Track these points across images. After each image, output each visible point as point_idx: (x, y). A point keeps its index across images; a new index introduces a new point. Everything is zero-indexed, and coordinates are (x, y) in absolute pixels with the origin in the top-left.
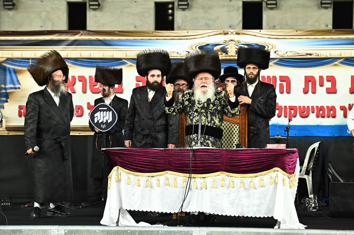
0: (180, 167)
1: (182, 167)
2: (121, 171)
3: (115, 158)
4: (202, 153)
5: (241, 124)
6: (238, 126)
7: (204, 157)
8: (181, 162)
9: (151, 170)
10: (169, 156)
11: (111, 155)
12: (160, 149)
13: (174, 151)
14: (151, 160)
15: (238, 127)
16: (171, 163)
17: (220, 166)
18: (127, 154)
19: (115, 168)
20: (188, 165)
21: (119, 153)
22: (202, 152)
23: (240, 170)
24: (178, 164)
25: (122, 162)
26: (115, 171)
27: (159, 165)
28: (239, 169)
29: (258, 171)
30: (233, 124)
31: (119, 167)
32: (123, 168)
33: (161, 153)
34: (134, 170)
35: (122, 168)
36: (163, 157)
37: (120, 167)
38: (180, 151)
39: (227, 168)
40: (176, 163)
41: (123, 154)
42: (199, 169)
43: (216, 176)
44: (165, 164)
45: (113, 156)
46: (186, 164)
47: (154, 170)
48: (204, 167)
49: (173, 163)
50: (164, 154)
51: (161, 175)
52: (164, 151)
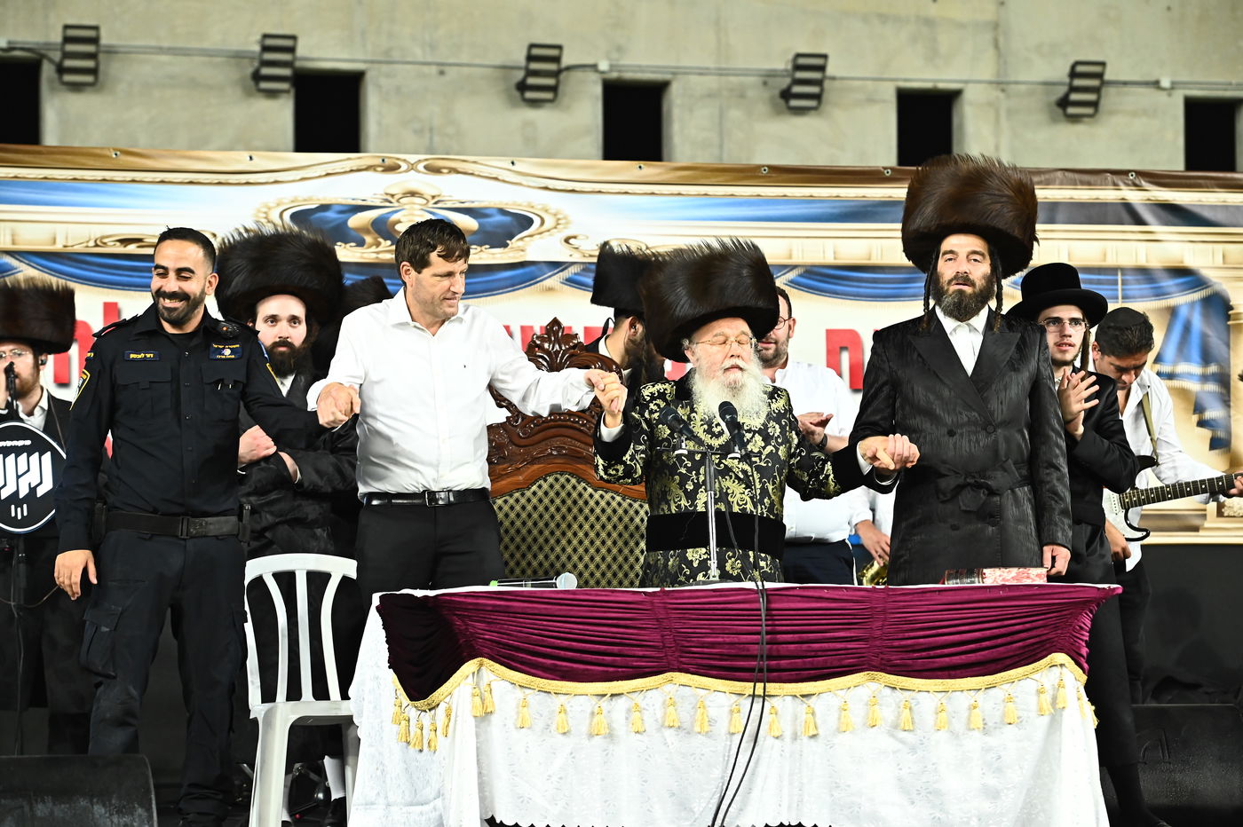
0: (722, 657)
1: (725, 657)
2: (492, 677)
3: (474, 627)
4: (799, 602)
7: (807, 618)
8: (723, 638)
9: (611, 669)
10: (680, 618)
11: (456, 615)
12: (644, 592)
13: (698, 597)
16: (686, 644)
17: (863, 651)
18: (523, 612)
19: (469, 667)
20: (748, 650)
22: (799, 599)
23: (936, 665)
24: (712, 645)
25: (499, 643)
27: (638, 651)
28: (933, 662)
29: (999, 666)
31: (486, 661)
32: (502, 664)
33: (648, 607)
34: (544, 671)
35: (497, 666)
36: (657, 620)
37: (492, 663)
38: (721, 596)
39: (889, 660)
40: (704, 643)
41: (506, 611)
42: (791, 663)
43: (849, 688)
44: (664, 647)
45: (463, 621)
46: (742, 646)
47: (622, 672)
48: (809, 654)
49: (693, 644)
50: (662, 611)
51: (647, 690)
52: (660, 598)
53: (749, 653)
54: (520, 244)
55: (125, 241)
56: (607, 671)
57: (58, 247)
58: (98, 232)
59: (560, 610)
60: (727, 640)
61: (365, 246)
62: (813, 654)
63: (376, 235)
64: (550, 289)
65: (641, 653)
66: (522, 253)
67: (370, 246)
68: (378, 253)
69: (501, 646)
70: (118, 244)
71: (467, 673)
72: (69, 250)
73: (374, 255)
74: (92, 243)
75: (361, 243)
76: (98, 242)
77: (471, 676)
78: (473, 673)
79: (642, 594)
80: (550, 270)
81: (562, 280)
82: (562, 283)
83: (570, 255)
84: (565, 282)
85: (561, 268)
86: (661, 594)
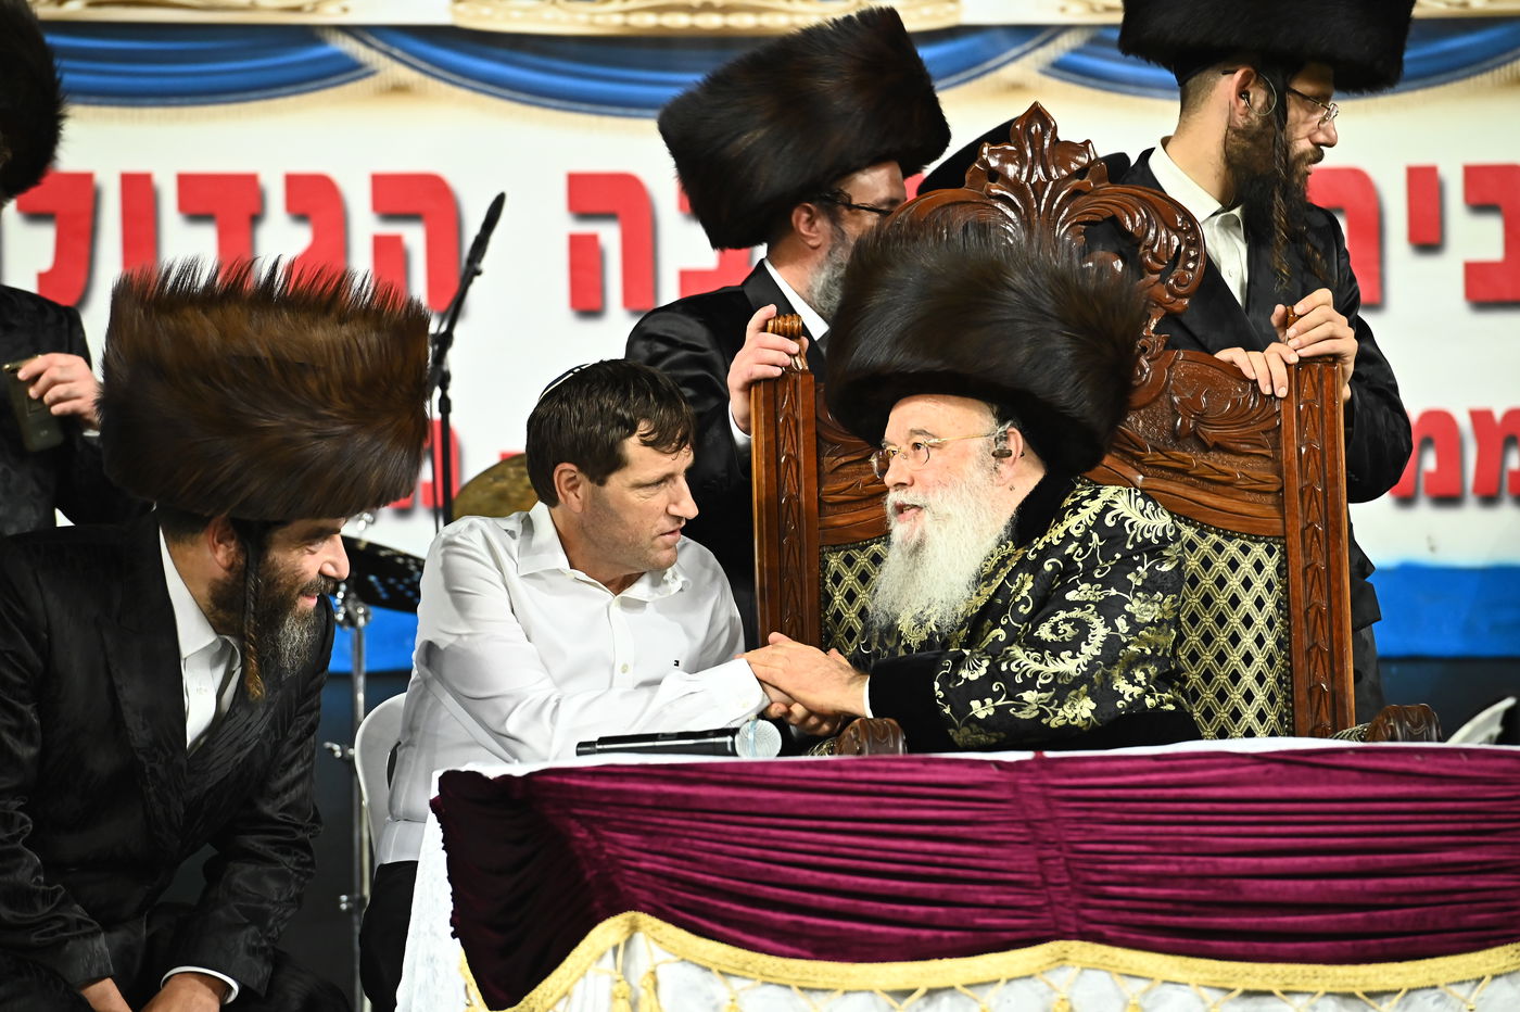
0: (1178, 906)
1: (1185, 908)
2: (660, 954)
3: (616, 843)
4: (1355, 782)
5: (1295, 541)
6: (1270, 551)
7: (1374, 818)
8: (1179, 863)
9: (926, 933)
10: (1078, 820)
11: (577, 817)
12: (996, 762)
13: (1120, 773)
14: (925, 852)
16: (1096, 878)
17: (1512, 894)
18: (724, 811)
19: (608, 932)
20: (1237, 890)
21: (648, 802)
22: (1354, 775)
24: (1156, 880)
25: (671, 878)
26: (602, 956)
27: (987, 895)
30: (1230, 538)
31: (644, 919)
32: (681, 925)
33: (1005, 794)
34: (773, 939)
35: (669, 930)
36: (1028, 824)
37: (657, 922)
38: (1172, 769)
40: (1137, 874)
41: (685, 806)
42: (1340, 921)
43: (1479, 980)
44: (1046, 883)
45: (591, 831)
46: (1223, 882)
47: (951, 938)
48: (1382, 901)
49: (1110, 878)
50: (1039, 804)
51: (1009, 981)
52: (1032, 775)
53: (1240, 898)
56: (916, 938)
59: (807, 803)
60: (1190, 869)
62: (1391, 900)
65: (992, 899)
68: (626, 13)
69: (677, 885)
71: (601, 947)
73: (618, 19)
77: (610, 954)
78: (616, 949)
79: (993, 766)
80: (1016, 45)
81: (1041, 66)
82: (1044, 72)
83: (1063, 10)
84: (1048, 69)
85: (1039, 39)
86: (1035, 766)
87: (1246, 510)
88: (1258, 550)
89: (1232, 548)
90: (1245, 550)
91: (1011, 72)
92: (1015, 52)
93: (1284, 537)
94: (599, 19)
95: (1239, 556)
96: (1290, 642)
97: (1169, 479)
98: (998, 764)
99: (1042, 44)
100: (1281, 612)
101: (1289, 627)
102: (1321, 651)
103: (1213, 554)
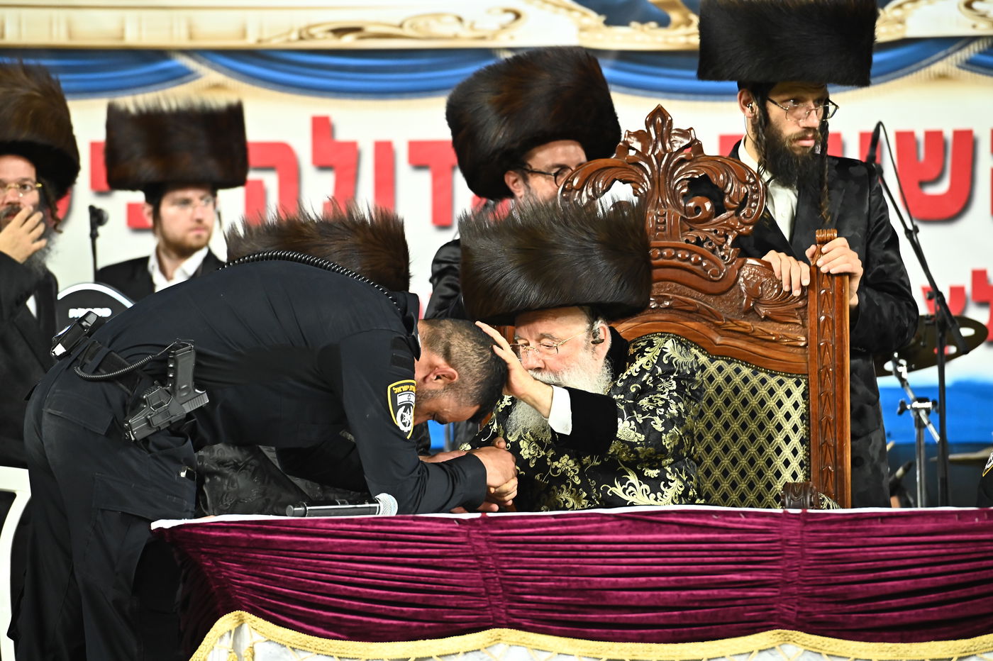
0: (567, 607)
1: (573, 609)
2: (257, 637)
3: (228, 568)
4: (676, 532)
5: (814, 377)
6: (798, 384)
7: (687, 553)
8: (568, 581)
9: (415, 624)
10: (507, 555)
11: (203, 553)
12: (457, 519)
13: (532, 526)
14: (413, 574)
15: (797, 393)
16: (517, 590)
17: (771, 600)
18: (290, 549)
19: (226, 623)
20: (603, 598)
21: (244, 545)
22: (676, 527)
23: (877, 623)
24: (552, 591)
25: (261, 590)
26: (222, 637)
27: (451, 600)
28: (874, 618)
30: (773, 375)
31: (246, 615)
32: (267, 618)
33: (462, 539)
34: (325, 628)
35: (260, 622)
36: (476, 557)
37: (253, 617)
38: (564, 524)
39: (809, 614)
40: (542, 588)
41: (267, 546)
42: (665, 617)
43: (751, 653)
44: (488, 594)
45: (214, 562)
46: (595, 592)
47: (429, 627)
48: (691, 605)
49: (527, 590)
50: (482, 544)
51: (466, 653)
52: (479, 528)
53: (604, 603)
54: (898, 13)
55: (339, 32)
56: (409, 627)
57: (250, 42)
58: (301, 20)
59: (341, 545)
60: (574, 586)
61: (671, 26)
62: (696, 604)
63: (686, 10)
64: (943, 77)
65: (454, 603)
66: (899, 26)
67: (678, 26)
69: (265, 595)
70: (330, 35)
71: (220, 633)
72: (265, 45)
74: (294, 36)
75: (664, 22)
76: (304, 34)
77: (227, 634)
78: (230, 632)
79: (455, 522)
80: (940, 50)
81: (959, 62)
82: (960, 67)
83: (974, 26)
84: (964, 66)
85: (957, 46)
86: (480, 522)
87: (784, 357)
88: (790, 383)
89: (772, 382)
90: (781, 383)
91: (939, 67)
92: (942, 54)
93: (808, 375)
94: (671, 40)
95: (776, 386)
96: (810, 440)
97: (737, 338)
98: (459, 520)
99: (960, 49)
100: (804, 421)
101: (809, 431)
102: (829, 446)
103: (759, 385)
